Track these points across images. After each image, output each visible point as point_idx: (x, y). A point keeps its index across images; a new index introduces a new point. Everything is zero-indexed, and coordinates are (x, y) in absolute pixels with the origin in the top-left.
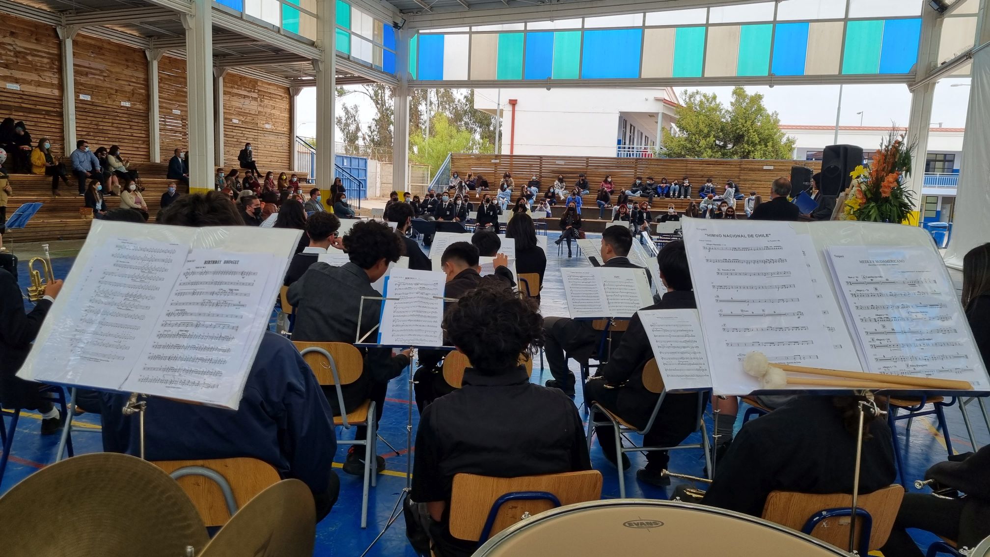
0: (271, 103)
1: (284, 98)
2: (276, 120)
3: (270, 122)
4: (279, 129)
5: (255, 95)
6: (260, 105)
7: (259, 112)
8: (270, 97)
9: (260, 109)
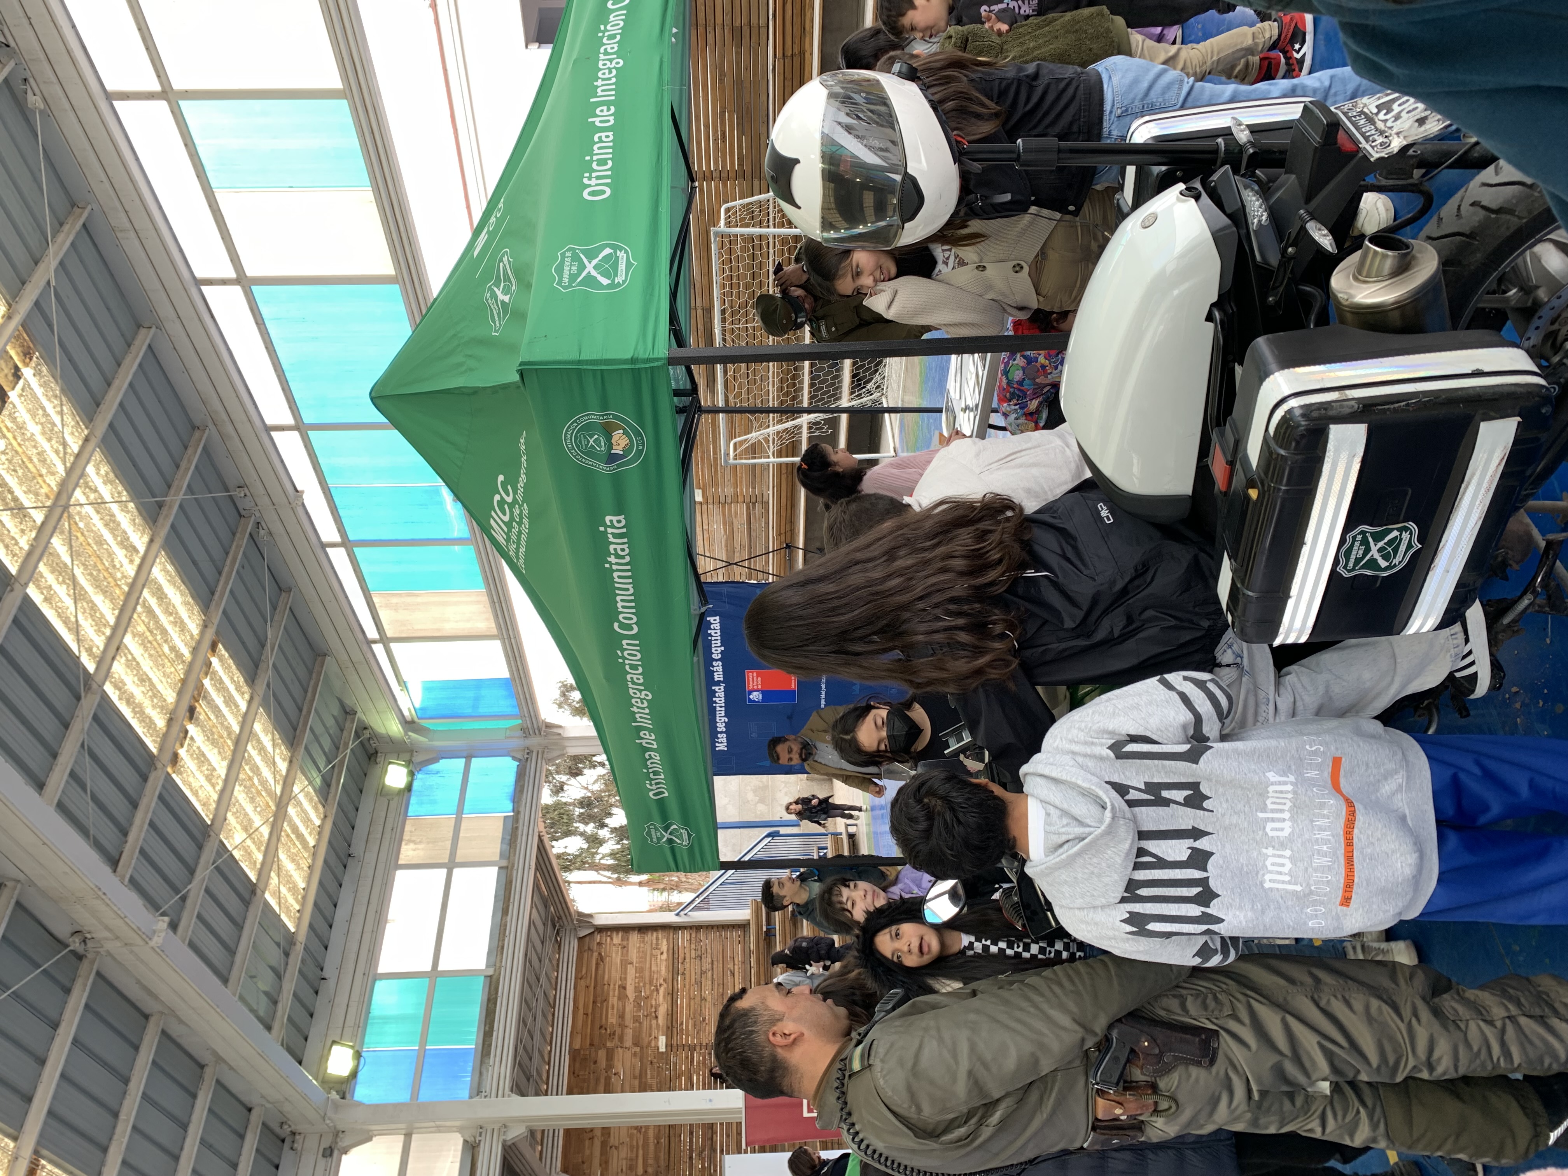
0: (613, 1000)
1: (600, 954)
2: (647, 981)
3: (654, 1003)
4: (663, 968)
5: (602, 1054)
6: (621, 1039)
7: (636, 1044)
8: (602, 1003)
9: (628, 1042)
